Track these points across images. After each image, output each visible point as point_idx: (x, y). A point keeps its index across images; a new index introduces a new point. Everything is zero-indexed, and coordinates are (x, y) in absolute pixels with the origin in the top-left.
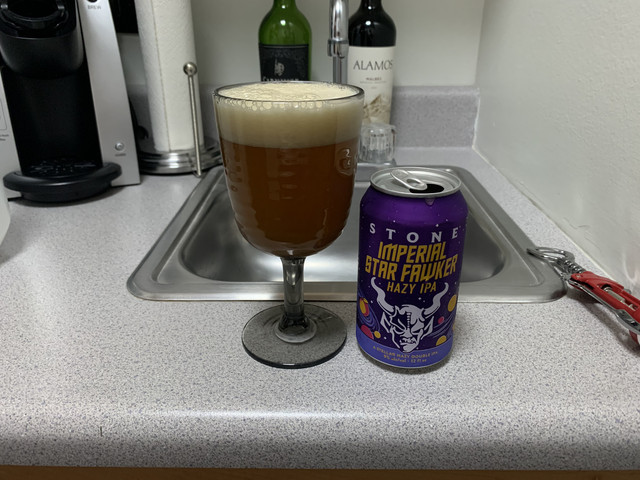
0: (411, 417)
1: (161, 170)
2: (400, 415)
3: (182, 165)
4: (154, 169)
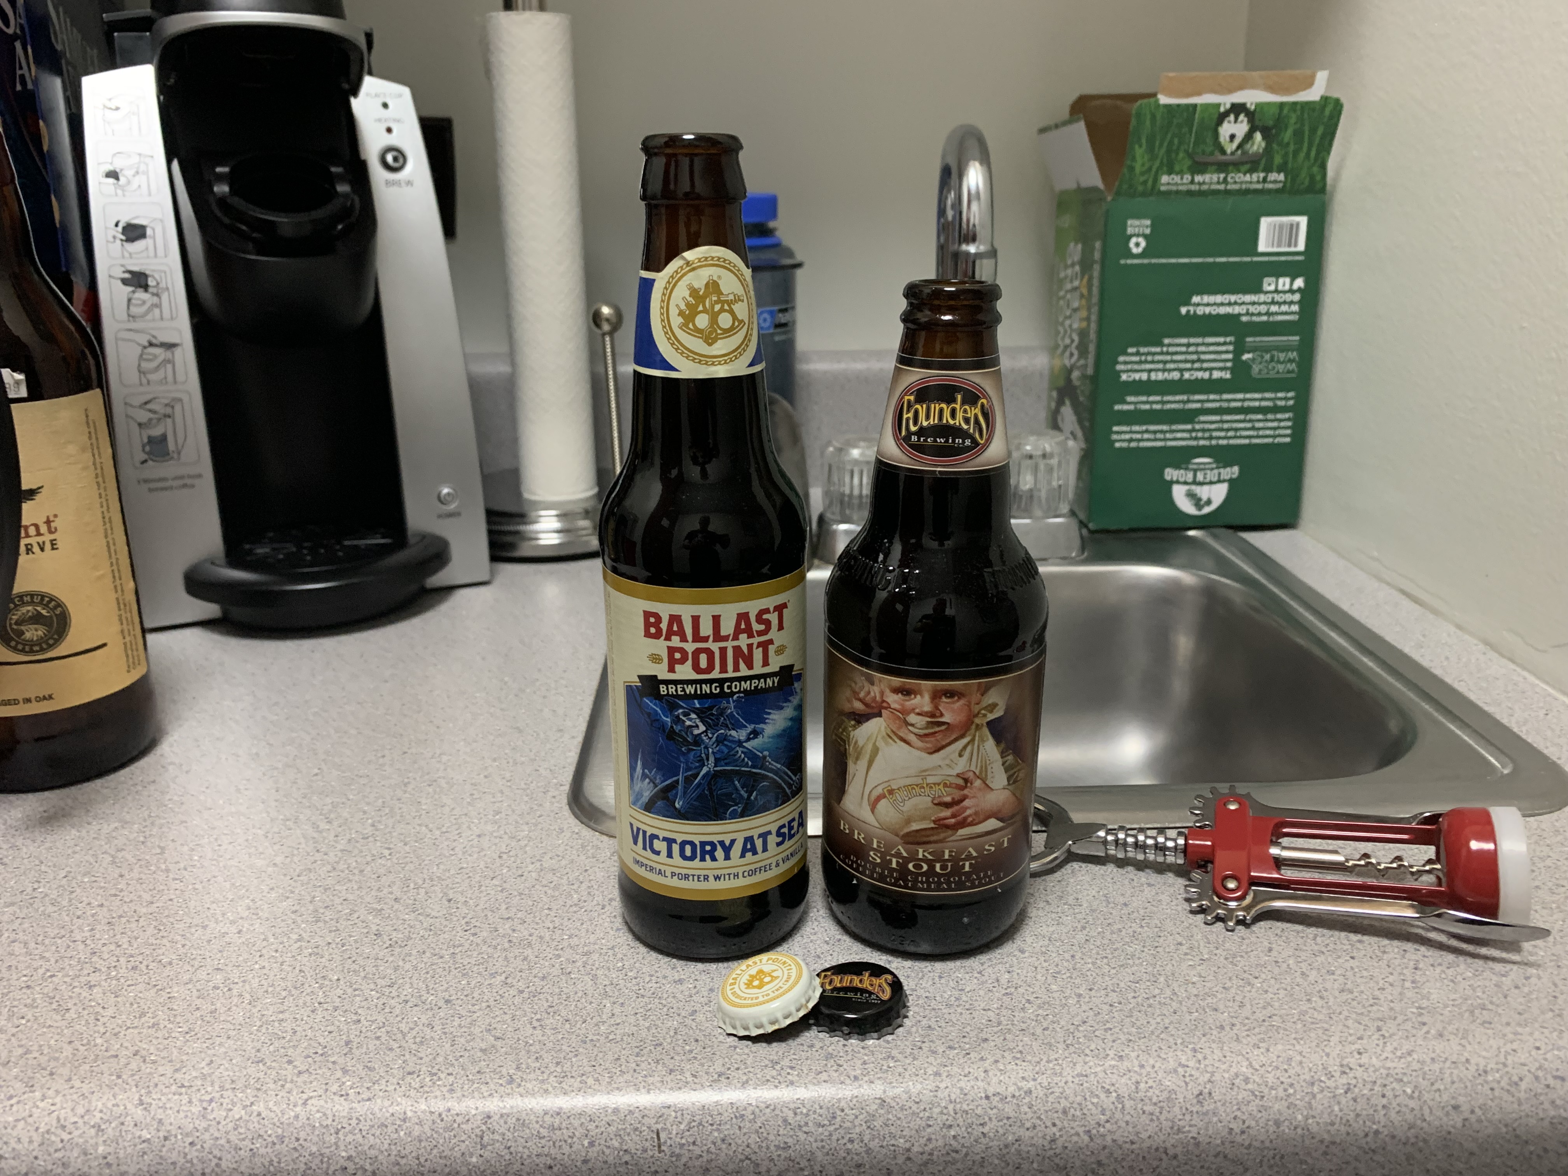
3: (567, 538)
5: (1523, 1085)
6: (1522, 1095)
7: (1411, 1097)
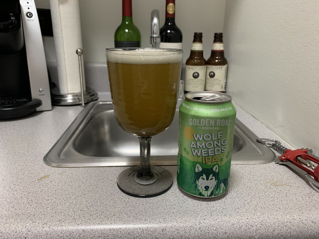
0: (203, 224)
1: (63, 103)
2: (197, 224)
3: (74, 101)
4: (59, 102)
5: (243, 228)
6: (242, 230)
7: (215, 230)
